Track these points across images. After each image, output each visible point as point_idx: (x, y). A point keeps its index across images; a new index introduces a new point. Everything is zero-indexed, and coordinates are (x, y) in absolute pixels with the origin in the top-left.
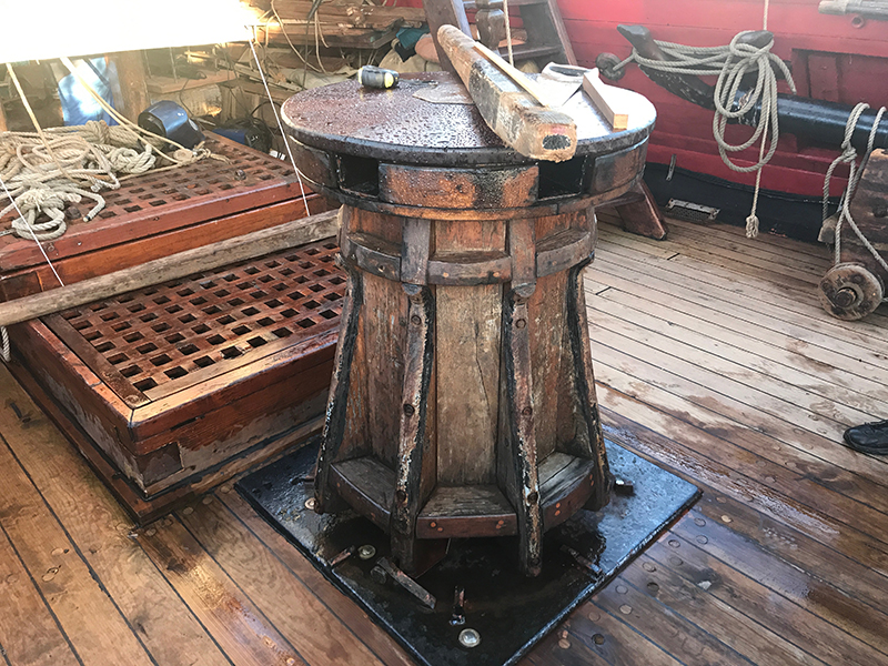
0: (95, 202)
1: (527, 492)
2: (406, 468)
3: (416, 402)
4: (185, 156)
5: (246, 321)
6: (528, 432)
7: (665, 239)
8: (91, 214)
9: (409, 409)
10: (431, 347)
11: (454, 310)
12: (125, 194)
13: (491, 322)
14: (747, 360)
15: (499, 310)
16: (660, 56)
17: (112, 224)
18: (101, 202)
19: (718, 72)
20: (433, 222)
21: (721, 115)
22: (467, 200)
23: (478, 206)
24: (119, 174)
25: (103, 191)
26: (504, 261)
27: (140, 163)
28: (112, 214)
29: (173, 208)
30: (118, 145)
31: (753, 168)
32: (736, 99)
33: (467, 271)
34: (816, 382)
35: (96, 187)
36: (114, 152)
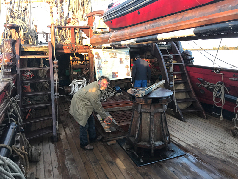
0: (105, 100)
1: (152, 142)
2: (136, 136)
3: (138, 127)
4: (119, 94)
5: (122, 119)
6: (152, 134)
7: (207, 119)
8: (104, 101)
9: (137, 128)
10: (141, 120)
11: (144, 116)
12: (109, 99)
13: (149, 118)
14: (208, 140)
15: (149, 116)
16: (206, 84)
17: (106, 103)
18: (106, 100)
19: (214, 88)
20: (142, 104)
21: (214, 96)
22: (144, 102)
23: (145, 103)
24: (109, 96)
25: (106, 98)
26: (150, 110)
27: (112, 94)
28: (107, 102)
29: (115, 102)
30: (109, 92)
31: (221, 106)
32: (217, 93)
33: (145, 111)
34: (219, 145)
35: (105, 98)
36: (109, 93)
